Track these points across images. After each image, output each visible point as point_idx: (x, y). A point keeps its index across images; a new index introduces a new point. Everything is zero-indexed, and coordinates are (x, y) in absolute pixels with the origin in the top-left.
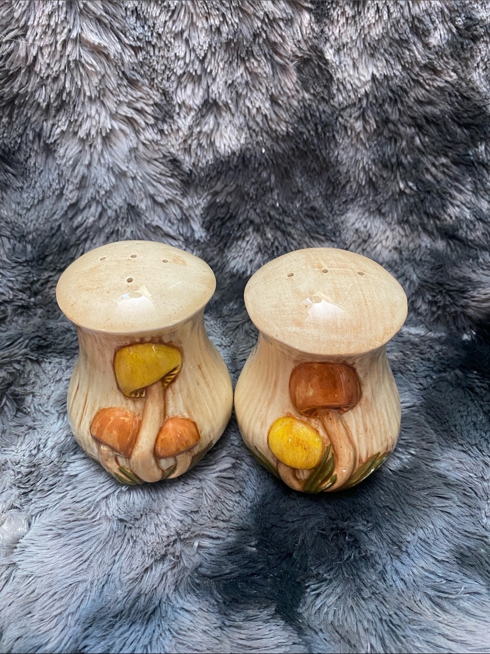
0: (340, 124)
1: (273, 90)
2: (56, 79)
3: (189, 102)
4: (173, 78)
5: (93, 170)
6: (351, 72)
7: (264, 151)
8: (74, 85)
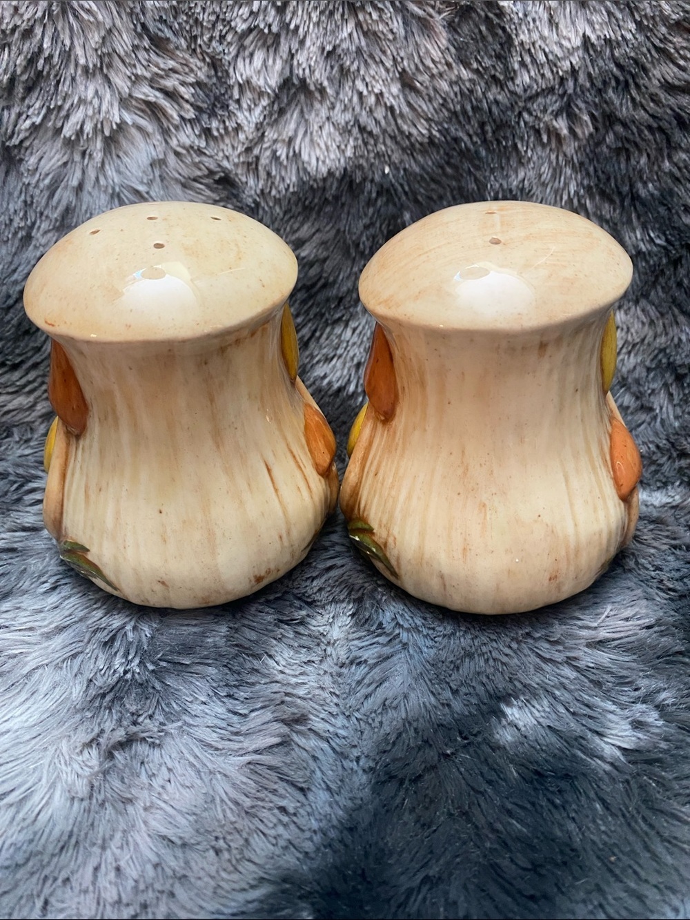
0: (526, 123)
1: (405, 63)
2: (28, 34)
3: (259, 82)
4: (229, 38)
5: (85, 197)
6: (546, 32)
7: (387, 170)
8: (60, 44)
